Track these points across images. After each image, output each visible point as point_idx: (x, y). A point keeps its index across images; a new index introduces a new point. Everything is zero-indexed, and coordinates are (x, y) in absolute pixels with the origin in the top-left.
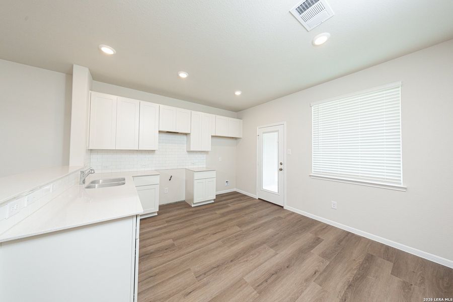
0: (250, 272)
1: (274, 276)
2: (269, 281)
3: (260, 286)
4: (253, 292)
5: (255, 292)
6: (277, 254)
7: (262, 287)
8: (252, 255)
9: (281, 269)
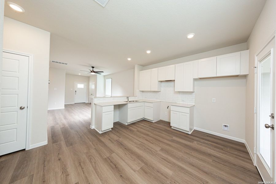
0: (117, 155)
1: (114, 167)
2: (111, 164)
3: (108, 159)
4: (106, 156)
5: (106, 157)
6: (135, 172)
7: (108, 160)
8: (131, 156)
9: (120, 171)
